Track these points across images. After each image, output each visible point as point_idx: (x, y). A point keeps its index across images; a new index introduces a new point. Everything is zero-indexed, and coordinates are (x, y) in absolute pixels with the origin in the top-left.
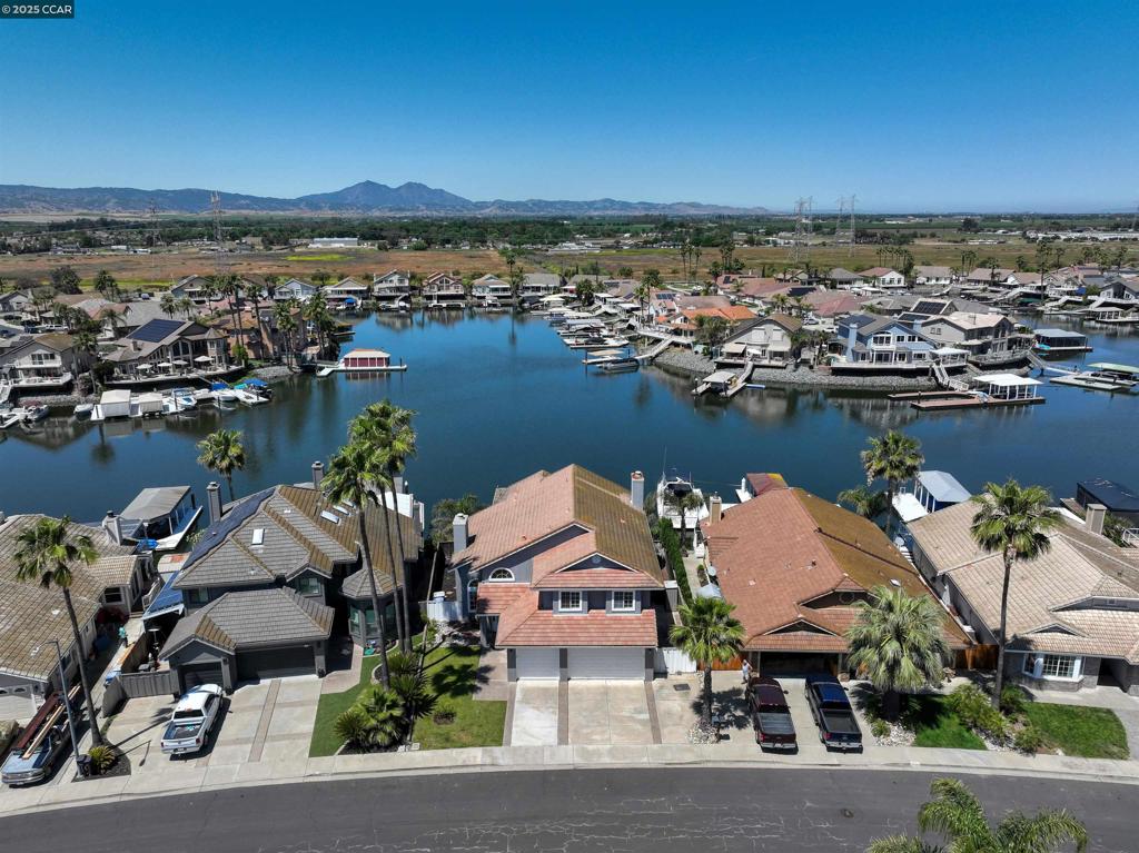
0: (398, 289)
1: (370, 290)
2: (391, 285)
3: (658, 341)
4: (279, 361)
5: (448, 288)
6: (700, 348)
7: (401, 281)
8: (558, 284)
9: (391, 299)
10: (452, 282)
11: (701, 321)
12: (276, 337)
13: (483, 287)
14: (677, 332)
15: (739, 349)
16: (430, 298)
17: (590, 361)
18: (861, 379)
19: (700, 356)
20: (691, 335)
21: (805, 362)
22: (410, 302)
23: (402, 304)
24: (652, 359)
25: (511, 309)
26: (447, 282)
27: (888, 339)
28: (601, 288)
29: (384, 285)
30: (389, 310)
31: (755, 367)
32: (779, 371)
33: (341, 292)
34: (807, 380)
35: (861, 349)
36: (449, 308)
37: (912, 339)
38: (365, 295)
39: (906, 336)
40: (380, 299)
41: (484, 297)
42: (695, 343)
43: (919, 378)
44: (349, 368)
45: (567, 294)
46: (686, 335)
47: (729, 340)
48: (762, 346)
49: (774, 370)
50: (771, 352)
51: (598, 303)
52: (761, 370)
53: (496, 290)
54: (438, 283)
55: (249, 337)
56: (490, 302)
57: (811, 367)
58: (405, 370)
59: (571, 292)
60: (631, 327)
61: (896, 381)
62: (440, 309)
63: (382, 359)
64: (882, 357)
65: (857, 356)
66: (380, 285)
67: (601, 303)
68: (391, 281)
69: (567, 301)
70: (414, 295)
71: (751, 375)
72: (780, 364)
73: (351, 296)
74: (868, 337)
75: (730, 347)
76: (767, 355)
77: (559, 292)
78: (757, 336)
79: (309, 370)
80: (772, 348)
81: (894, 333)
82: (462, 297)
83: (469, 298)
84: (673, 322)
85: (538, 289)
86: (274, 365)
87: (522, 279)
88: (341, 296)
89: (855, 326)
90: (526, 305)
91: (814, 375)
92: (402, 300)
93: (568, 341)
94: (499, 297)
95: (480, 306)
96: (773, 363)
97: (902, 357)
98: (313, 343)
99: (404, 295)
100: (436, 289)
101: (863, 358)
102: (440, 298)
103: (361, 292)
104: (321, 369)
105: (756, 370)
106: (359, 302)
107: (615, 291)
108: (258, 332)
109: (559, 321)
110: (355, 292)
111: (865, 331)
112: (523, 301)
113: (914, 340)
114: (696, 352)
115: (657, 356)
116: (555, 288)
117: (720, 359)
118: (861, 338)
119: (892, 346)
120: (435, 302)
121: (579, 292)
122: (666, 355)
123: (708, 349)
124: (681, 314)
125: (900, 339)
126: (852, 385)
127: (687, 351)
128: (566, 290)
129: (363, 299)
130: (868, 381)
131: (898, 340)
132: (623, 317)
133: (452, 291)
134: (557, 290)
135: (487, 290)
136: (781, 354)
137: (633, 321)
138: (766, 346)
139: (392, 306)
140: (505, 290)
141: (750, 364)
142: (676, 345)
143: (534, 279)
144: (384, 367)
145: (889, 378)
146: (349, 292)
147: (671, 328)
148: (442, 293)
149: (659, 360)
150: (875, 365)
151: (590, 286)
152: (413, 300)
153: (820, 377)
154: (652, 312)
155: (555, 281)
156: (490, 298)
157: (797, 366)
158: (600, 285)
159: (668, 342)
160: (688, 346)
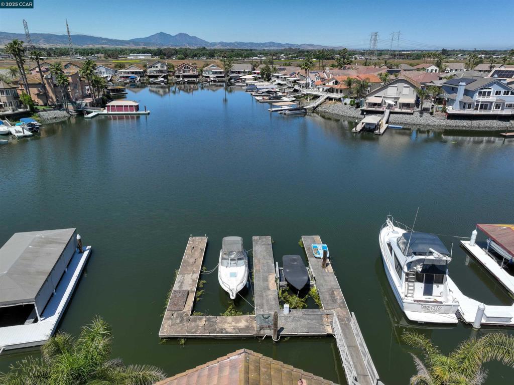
0: (161, 71)
1: (145, 71)
2: (157, 69)
3: (317, 97)
4: (60, 107)
5: (189, 71)
6: (348, 101)
7: (162, 67)
8: (250, 70)
9: (156, 77)
10: (191, 68)
11: (349, 83)
12: (57, 89)
13: (209, 71)
14: (331, 90)
15: (379, 101)
16: (178, 77)
17: (273, 109)
18: (469, 122)
19: (348, 106)
20: (341, 91)
21: (426, 110)
22: (167, 79)
23: (162, 79)
24: (315, 108)
25: (224, 84)
26: (188, 68)
27: (489, 93)
28: (275, 70)
29: (153, 69)
30: (155, 83)
31: (391, 113)
32: (408, 116)
33: (128, 73)
34: (430, 122)
35: (468, 100)
36: (189, 83)
37: (506, 93)
38: (142, 74)
39: (503, 91)
40: (150, 77)
41: (208, 77)
42: (344, 98)
43: (511, 121)
44: (110, 112)
45: (256, 75)
46: (337, 91)
47: (371, 95)
48: (395, 98)
49: (404, 116)
50: (400, 103)
51: (273, 79)
52: (395, 115)
53: (216, 73)
54: (183, 68)
55: (38, 90)
56: (212, 79)
57: (431, 114)
58: (149, 114)
59: (258, 74)
60: (296, 91)
61: (496, 124)
62: (184, 83)
63: (132, 106)
64: (484, 106)
65: (464, 105)
66: (150, 69)
67: (275, 79)
68: (157, 67)
69: (255, 79)
70: (169, 75)
71: (388, 119)
72: (409, 111)
73: (133, 75)
74: (474, 92)
75: (372, 99)
76: (398, 105)
77: (251, 74)
78: (391, 91)
79: (81, 113)
80: (401, 100)
81: (493, 89)
82: (196, 77)
83: (201, 77)
84: (327, 84)
85: (239, 72)
86: (55, 110)
87: (230, 67)
88: (128, 75)
89: (464, 84)
90: (232, 81)
91: (434, 119)
92: (162, 77)
93: (258, 98)
94: (218, 77)
95: (207, 81)
96: (404, 111)
97: (497, 107)
98: (89, 96)
99: (164, 75)
100: (182, 72)
101: (469, 107)
102: (184, 77)
103: (140, 72)
104: (88, 113)
105: (391, 115)
106: (138, 79)
107: (283, 72)
108: (44, 87)
109: (252, 88)
110: (136, 73)
111: (471, 87)
112: (231, 79)
113: (508, 94)
114: (345, 104)
115: (317, 106)
116: (249, 72)
117: (365, 108)
118: (467, 93)
119: (493, 98)
120: (181, 79)
121: (262, 74)
122: (324, 106)
123: (354, 102)
124: (333, 79)
125: (498, 93)
126: (463, 126)
127: (339, 103)
128: (255, 73)
129: (141, 77)
130: (475, 123)
131: (496, 94)
132: (290, 86)
133: (191, 73)
134: (250, 73)
135: (211, 73)
136: (408, 105)
137: (296, 87)
138: (398, 98)
139: (156, 81)
140: (221, 73)
141: (387, 112)
142: (330, 99)
143: (236, 67)
144: (134, 112)
145: (490, 121)
146: (133, 73)
147: (326, 88)
148: (184, 74)
149: (319, 109)
150: (478, 112)
151: (269, 69)
152: (169, 78)
153: (438, 120)
154: (310, 82)
155: (248, 68)
156: (212, 77)
157: (421, 113)
158: (275, 69)
159: (325, 97)
160: (339, 100)
